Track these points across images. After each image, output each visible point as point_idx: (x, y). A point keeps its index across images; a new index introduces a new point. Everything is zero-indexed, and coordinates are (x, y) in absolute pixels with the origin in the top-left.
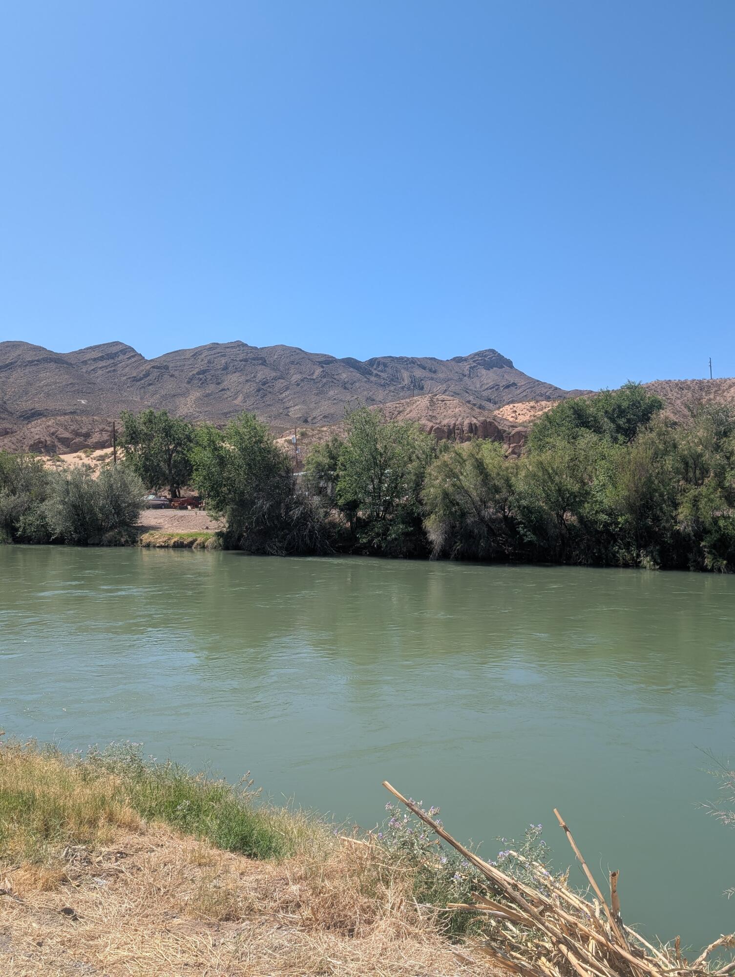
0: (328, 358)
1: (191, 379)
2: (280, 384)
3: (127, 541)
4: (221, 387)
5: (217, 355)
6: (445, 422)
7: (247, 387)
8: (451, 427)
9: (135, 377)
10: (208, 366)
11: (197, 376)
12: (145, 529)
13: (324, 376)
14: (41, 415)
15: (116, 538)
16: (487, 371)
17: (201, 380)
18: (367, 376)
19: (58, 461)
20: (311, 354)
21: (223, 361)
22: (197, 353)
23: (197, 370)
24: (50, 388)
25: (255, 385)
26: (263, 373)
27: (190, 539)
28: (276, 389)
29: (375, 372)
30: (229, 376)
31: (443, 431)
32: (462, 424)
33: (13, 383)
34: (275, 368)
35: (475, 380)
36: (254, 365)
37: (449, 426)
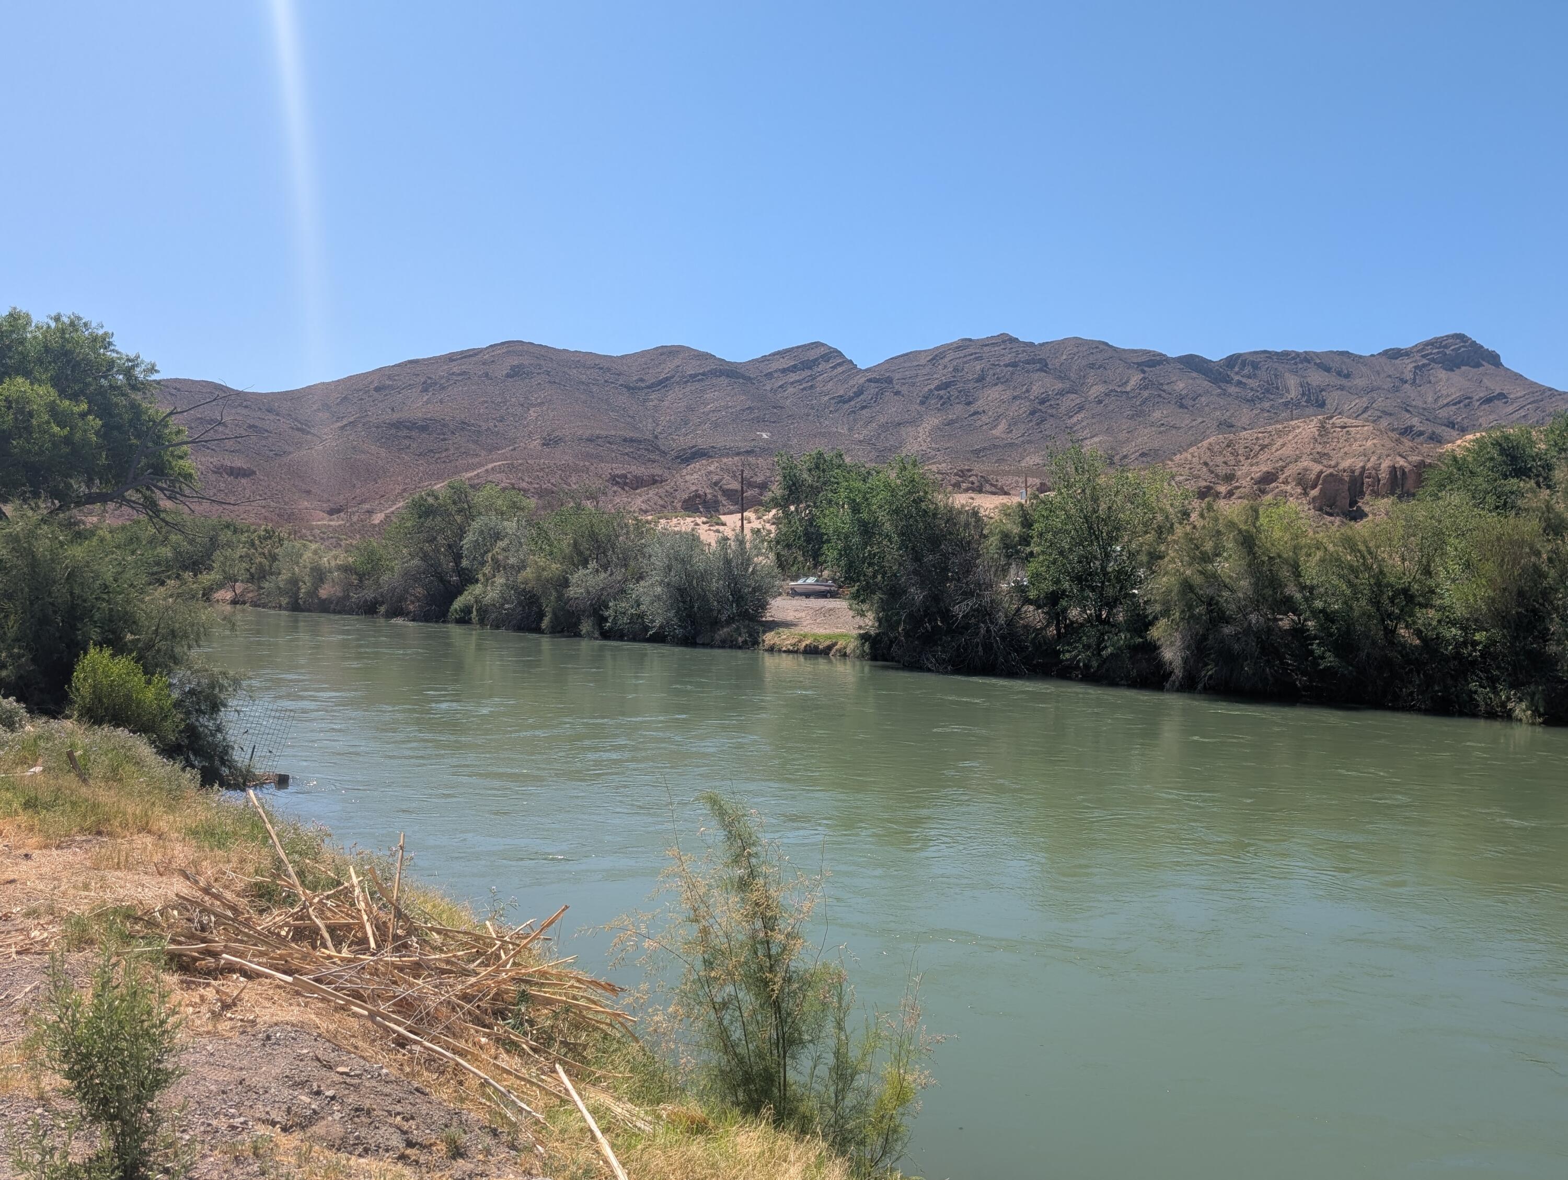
0: (1154, 355)
1: (927, 398)
2: (1070, 401)
3: (745, 642)
4: (972, 409)
5: (968, 358)
6: (1345, 464)
7: (1015, 407)
8: (1357, 473)
9: (842, 396)
10: (954, 377)
11: (936, 393)
12: (773, 625)
13: (1146, 388)
14: (705, 455)
15: (732, 636)
16: (1449, 373)
17: (942, 397)
18: (1222, 384)
19: (717, 524)
20: (1124, 350)
21: (978, 368)
22: (937, 355)
23: (936, 383)
24: (718, 415)
25: (1028, 404)
26: (1041, 384)
27: (828, 643)
28: (1063, 409)
29: (1237, 378)
30: (987, 392)
31: (1341, 480)
32: (1377, 468)
33: (668, 408)
34: (1061, 376)
35: (1423, 389)
36: (1028, 372)
37: (1353, 472)
